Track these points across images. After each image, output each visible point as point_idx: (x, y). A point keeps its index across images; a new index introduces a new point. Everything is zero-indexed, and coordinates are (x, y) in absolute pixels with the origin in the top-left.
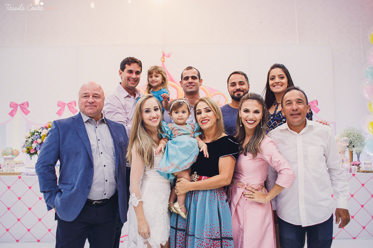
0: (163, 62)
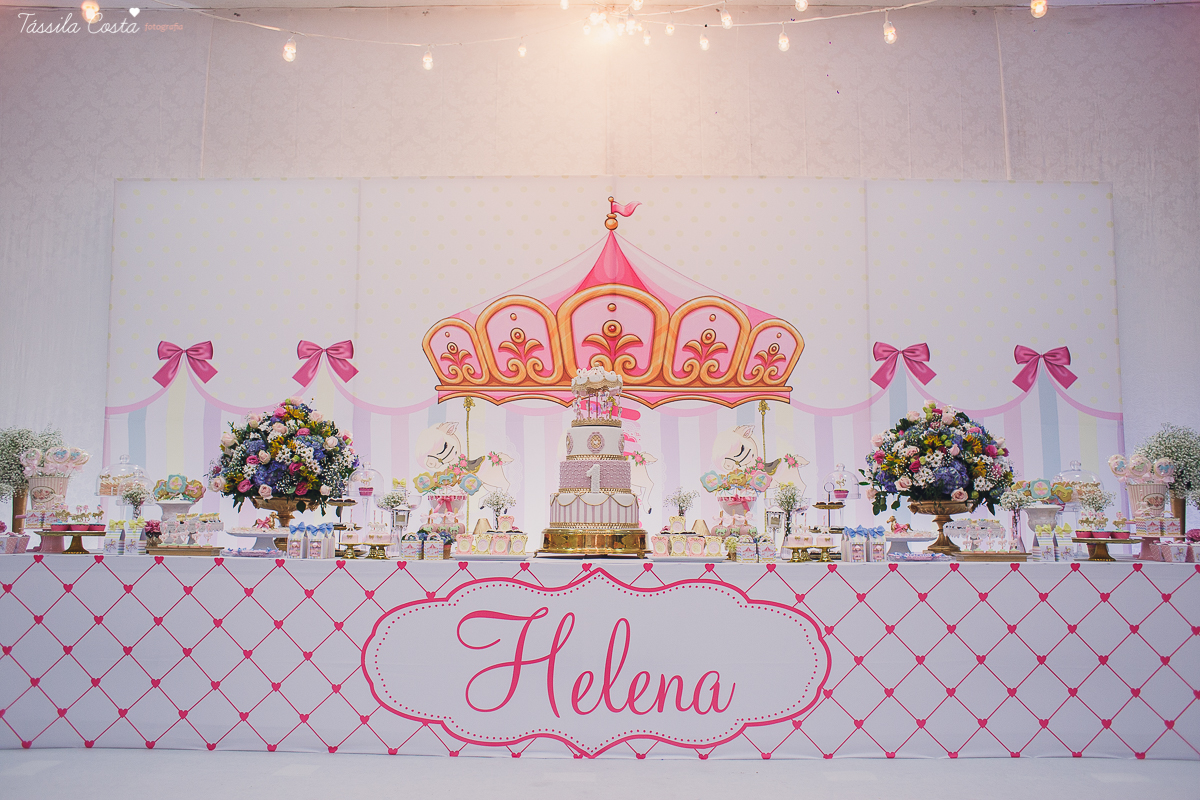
0: (613, 229)
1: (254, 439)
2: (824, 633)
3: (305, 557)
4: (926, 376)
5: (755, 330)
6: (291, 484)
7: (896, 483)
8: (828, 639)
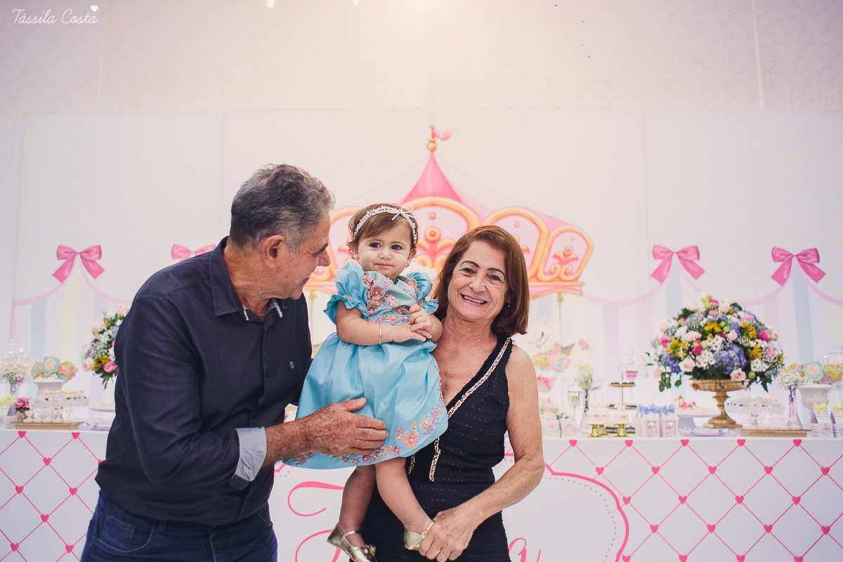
0: (433, 151)
2: (622, 502)
4: (697, 273)
5: (553, 234)
7: (681, 365)
8: (625, 508)
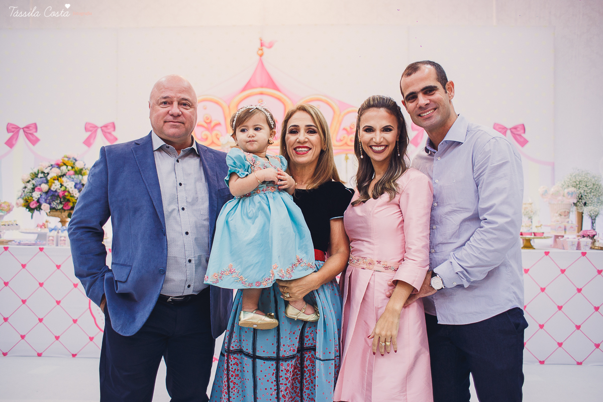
0: (261, 56)
1: (41, 178)
3: (57, 245)
5: (343, 113)
6: (61, 203)
